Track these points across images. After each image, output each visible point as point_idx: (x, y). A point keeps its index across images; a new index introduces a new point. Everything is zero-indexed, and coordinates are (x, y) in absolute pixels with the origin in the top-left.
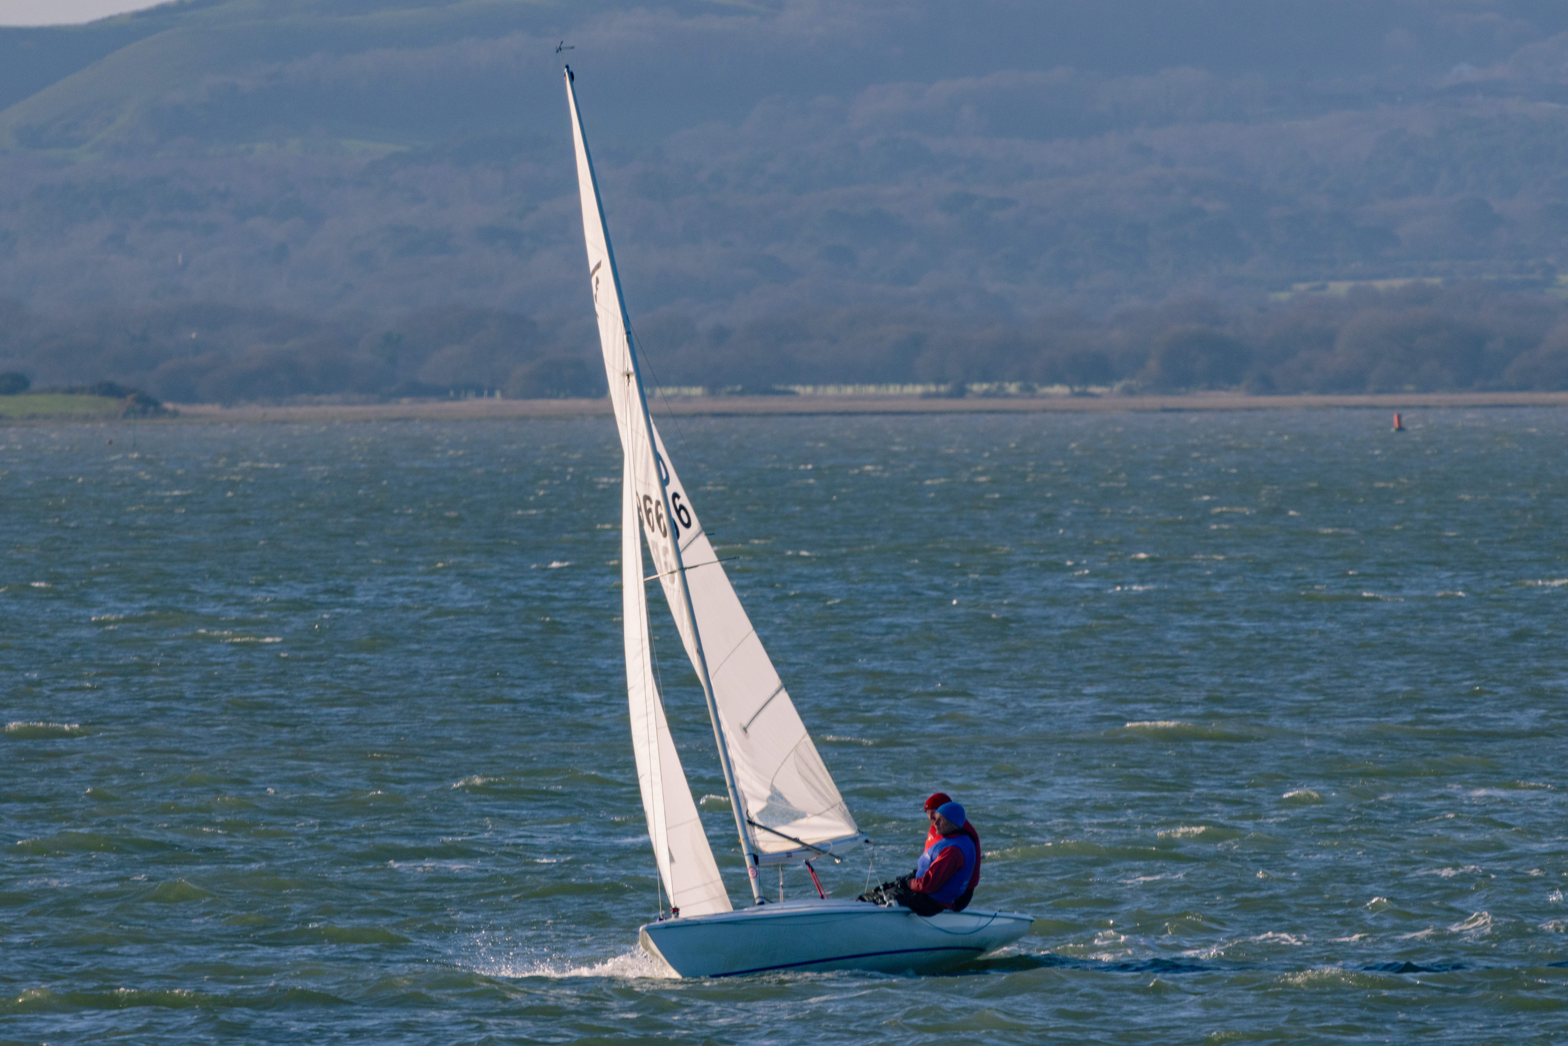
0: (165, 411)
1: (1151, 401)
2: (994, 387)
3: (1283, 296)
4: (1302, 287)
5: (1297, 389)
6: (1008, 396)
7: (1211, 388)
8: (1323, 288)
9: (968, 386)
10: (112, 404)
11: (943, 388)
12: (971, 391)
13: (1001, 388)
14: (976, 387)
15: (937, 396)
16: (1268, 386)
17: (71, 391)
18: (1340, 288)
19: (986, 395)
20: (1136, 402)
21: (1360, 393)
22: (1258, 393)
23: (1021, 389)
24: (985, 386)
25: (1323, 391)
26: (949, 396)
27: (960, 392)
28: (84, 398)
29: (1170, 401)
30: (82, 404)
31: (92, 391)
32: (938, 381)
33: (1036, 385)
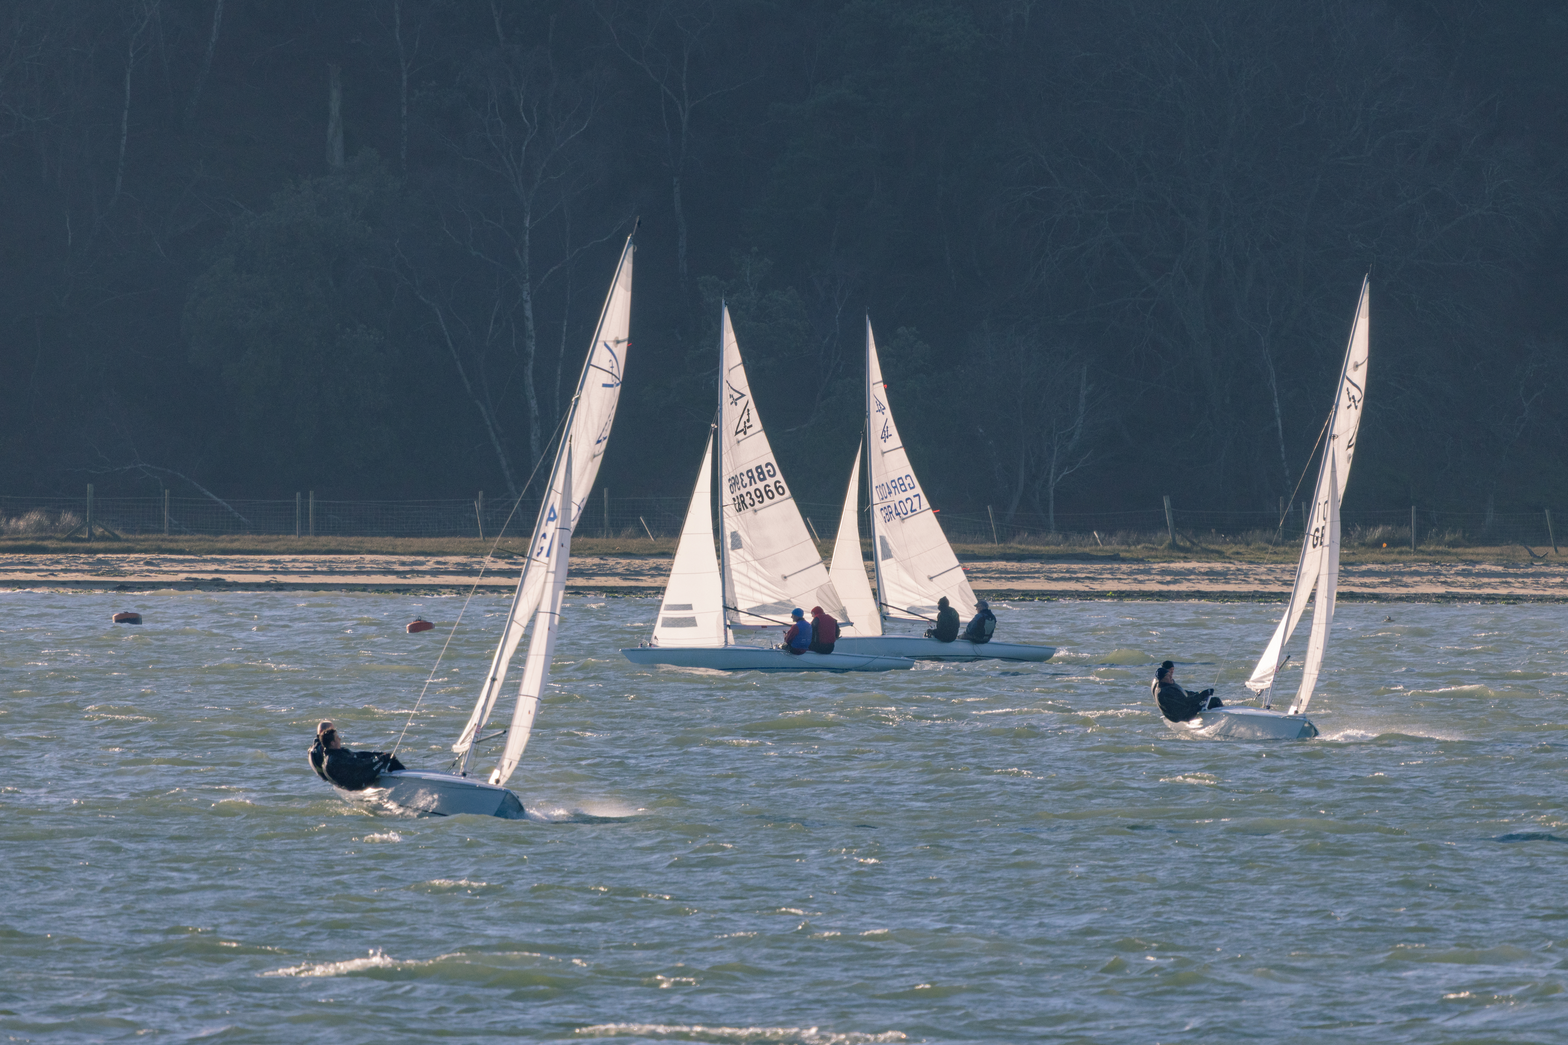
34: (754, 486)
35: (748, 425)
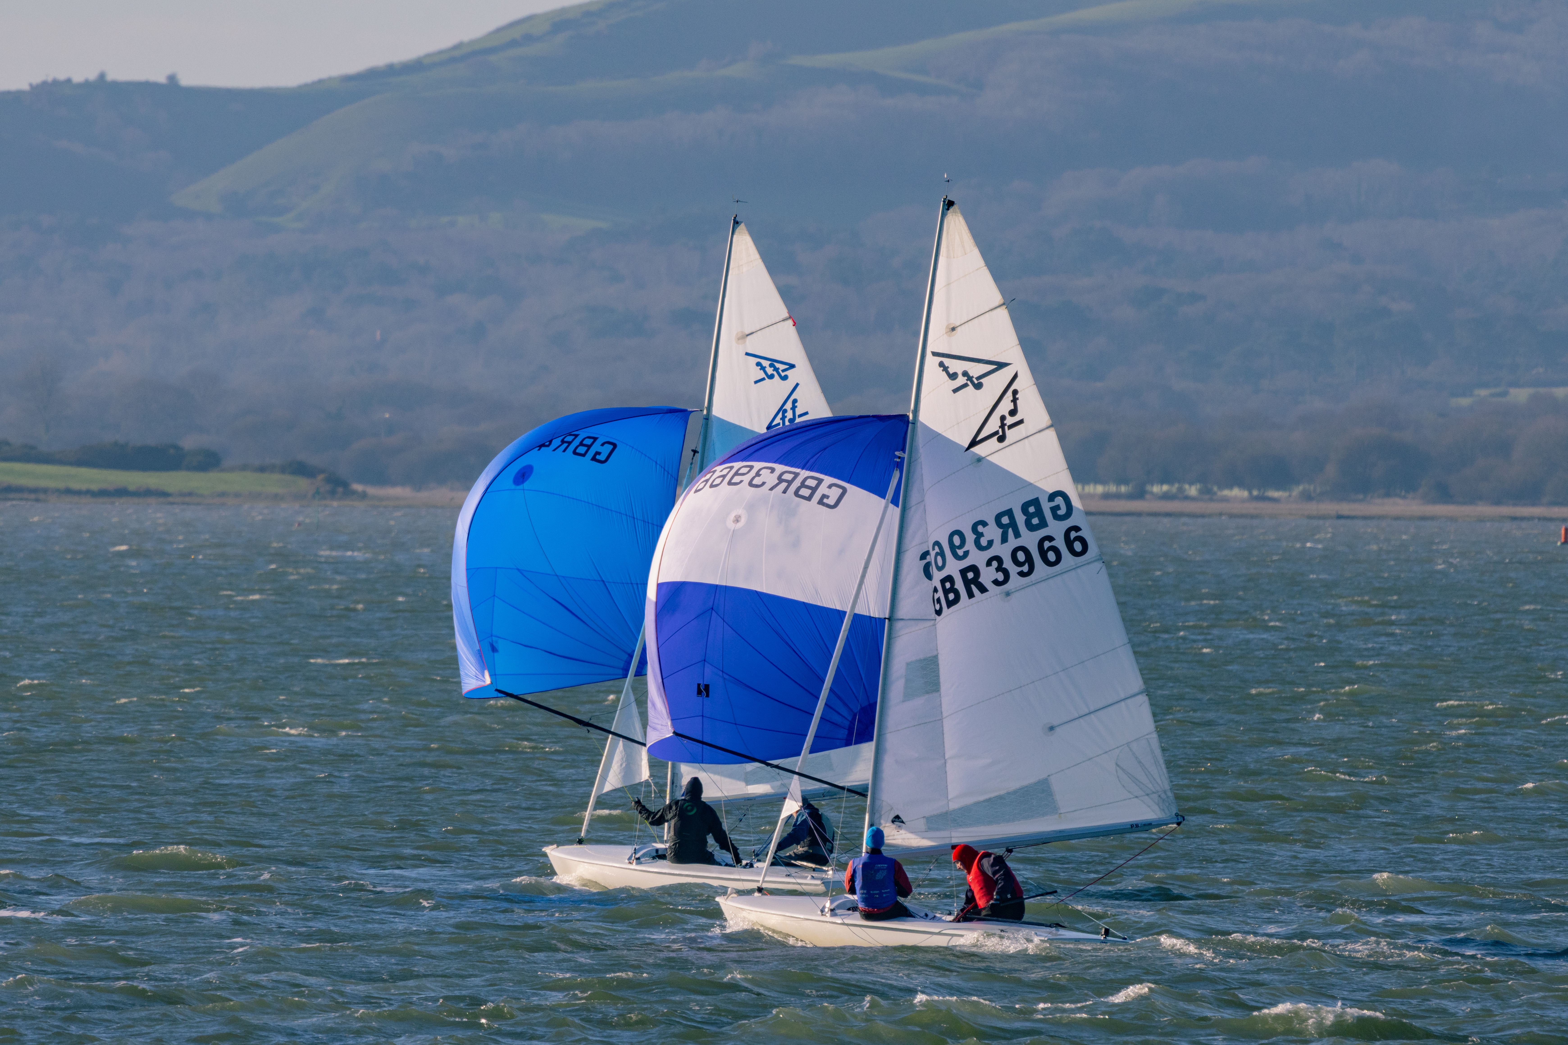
0: (354, 493)
1: (1329, 507)
2: (1174, 488)
3: (1465, 402)
4: (1483, 392)
5: (1473, 498)
6: (1187, 498)
7: (1388, 495)
8: (1504, 394)
9: (1148, 488)
10: (303, 484)
11: (1123, 489)
12: (1152, 493)
13: (1181, 490)
14: (1156, 489)
15: (1118, 496)
16: (1444, 495)
17: (262, 469)
18: (1520, 395)
19: (1166, 497)
20: (1313, 508)
21: (1534, 505)
22: (1434, 502)
23: (1201, 492)
24: (1165, 488)
25: (1498, 502)
26: (1130, 497)
27: (1140, 494)
28: (276, 476)
29: (1345, 508)
30: (273, 483)
31: (283, 470)
32: (1120, 481)
33: (1215, 489)
34: (1013, 542)
35: (1010, 421)
